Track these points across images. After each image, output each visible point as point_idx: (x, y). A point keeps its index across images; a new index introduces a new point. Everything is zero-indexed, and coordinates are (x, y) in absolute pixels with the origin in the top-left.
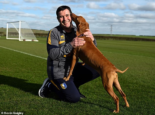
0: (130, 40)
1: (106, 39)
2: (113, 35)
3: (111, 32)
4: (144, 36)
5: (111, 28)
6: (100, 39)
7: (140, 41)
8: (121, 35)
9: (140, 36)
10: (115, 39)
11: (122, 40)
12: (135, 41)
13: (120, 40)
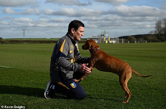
0: (43, 43)
1: (21, 43)
2: (26, 39)
3: (24, 36)
4: (54, 38)
5: (24, 32)
6: (15, 43)
7: (52, 43)
8: (33, 38)
9: (51, 38)
10: (29, 43)
11: (36, 43)
12: (48, 43)
13: (34, 43)
